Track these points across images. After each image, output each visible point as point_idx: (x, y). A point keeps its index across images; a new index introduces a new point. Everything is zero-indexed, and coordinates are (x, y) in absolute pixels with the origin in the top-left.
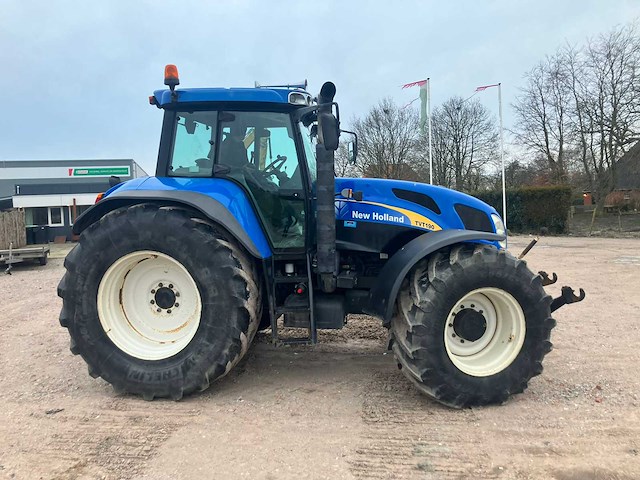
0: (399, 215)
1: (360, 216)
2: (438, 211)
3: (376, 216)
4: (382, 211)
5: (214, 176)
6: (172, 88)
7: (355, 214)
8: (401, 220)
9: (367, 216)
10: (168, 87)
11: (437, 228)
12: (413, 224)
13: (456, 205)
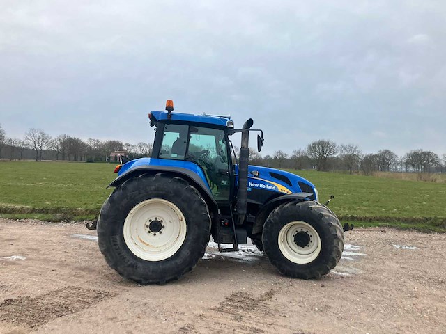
0: (273, 186)
1: (253, 185)
2: (291, 185)
3: (261, 186)
4: (264, 183)
5: (185, 160)
6: (169, 112)
7: (251, 184)
8: (274, 188)
9: (257, 185)
10: (167, 112)
11: (291, 193)
12: (280, 190)
13: (299, 182)
